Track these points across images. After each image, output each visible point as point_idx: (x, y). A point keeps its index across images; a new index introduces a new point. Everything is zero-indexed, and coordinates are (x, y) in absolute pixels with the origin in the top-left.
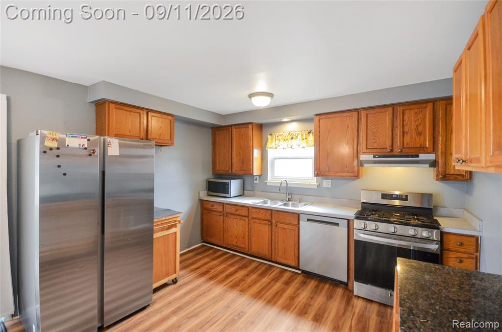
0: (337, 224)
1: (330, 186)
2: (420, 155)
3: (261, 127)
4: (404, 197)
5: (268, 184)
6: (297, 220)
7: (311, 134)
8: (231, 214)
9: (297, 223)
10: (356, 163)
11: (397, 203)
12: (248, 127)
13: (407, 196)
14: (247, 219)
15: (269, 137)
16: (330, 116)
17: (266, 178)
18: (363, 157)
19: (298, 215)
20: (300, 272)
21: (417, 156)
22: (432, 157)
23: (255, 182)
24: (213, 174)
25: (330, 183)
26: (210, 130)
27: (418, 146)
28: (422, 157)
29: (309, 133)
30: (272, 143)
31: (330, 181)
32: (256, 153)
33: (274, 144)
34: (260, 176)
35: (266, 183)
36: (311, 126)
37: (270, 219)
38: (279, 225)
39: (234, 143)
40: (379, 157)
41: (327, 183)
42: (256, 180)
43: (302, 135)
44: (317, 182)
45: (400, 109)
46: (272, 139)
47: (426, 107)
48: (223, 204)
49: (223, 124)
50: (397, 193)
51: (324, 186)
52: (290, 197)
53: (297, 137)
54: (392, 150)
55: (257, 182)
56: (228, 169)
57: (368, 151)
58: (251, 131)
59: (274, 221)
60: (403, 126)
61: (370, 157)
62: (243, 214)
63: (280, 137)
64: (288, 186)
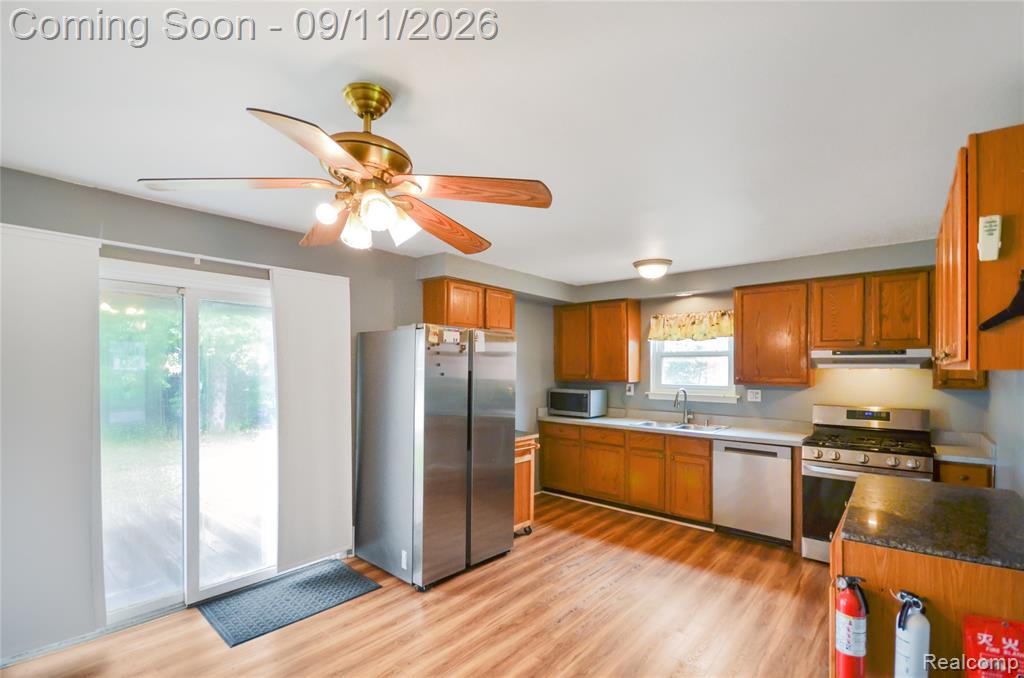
0: (774, 455)
1: (759, 400)
2: (908, 350)
3: (638, 305)
4: (884, 415)
5: (650, 397)
6: (708, 449)
7: (726, 317)
8: (594, 442)
9: (707, 454)
10: (803, 362)
11: (875, 424)
12: (620, 306)
13: (888, 414)
14: (622, 450)
15: (653, 321)
16: (761, 290)
17: (648, 388)
18: (815, 354)
19: (708, 443)
20: (712, 530)
21: (903, 352)
22: (926, 353)
23: (628, 393)
24: (555, 380)
25: (759, 396)
26: (551, 311)
27: (905, 336)
28: (911, 353)
29: (723, 314)
30: (657, 330)
31: (759, 391)
32: (633, 347)
33: (661, 332)
34: (636, 384)
35: (647, 395)
36: (728, 305)
37: (661, 449)
38: (678, 458)
39: (596, 332)
40: (843, 353)
41: (754, 395)
42: (629, 390)
43: (711, 318)
44: (737, 394)
45: (876, 280)
46: (657, 325)
47: (917, 279)
48: (579, 427)
49: (576, 300)
50: (875, 409)
51: (749, 400)
52: (691, 416)
53: (702, 321)
54: (862, 344)
55: (632, 393)
56: (583, 373)
57: (825, 344)
58: (624, 312)
59: (668, 453)
60: (881, 307)
61: (828, 354)
62: (616, 442)
63: (671, 322)
64: (688, 399)
